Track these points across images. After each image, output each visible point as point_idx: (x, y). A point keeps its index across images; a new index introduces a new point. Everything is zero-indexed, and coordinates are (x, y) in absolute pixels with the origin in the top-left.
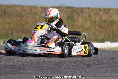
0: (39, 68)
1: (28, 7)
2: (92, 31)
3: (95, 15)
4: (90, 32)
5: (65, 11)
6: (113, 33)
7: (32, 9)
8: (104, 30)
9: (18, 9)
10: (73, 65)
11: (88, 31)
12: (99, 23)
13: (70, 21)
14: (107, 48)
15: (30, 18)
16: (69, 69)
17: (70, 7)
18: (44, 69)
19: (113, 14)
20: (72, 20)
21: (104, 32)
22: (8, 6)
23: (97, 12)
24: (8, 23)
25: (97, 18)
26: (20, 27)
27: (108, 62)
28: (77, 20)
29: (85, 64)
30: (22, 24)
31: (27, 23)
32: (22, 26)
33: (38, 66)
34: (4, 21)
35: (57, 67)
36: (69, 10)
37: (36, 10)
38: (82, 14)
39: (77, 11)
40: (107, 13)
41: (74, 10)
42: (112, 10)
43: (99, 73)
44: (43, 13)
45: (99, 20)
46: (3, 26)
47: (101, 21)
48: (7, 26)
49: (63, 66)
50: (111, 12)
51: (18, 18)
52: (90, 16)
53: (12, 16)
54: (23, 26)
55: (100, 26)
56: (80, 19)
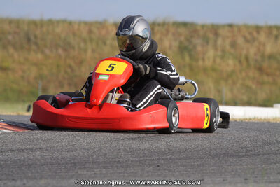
1: (82, 25)
2: (240, 82)
3: (247, 41)
4: (234, 83)
5: (174, 34)
7: (94, 29)
8: (270, 79)
9: (58, 30)
11: (230, 81)
12: (256, 60)
13: (187, 59)
15: (89, 53)
17: (185, 24)
20: (190, 56)
21: (268, 83)
22: (34, 23)
23: (251, 34)
24: (36, 64)
25: (252, 51)
26: (66, 72)
28: (204, 54)
30: (70, 67)
31: (81, 63)
32: (69, 70)
34: (26, 59)
36: (182, 30)
37: (104, 32)
38: (216, 41)
39: (201, 32)
40: (277, 37)
41: (196, 31)
45: (255, 54)
46: (24, 71)
47: (263, 56)
48: (33, 72)
51: (60, 51)
52: (233, 45)
53: (46, 46)
54: (73, 71)
55: (260, 69)
56: (211, 53)
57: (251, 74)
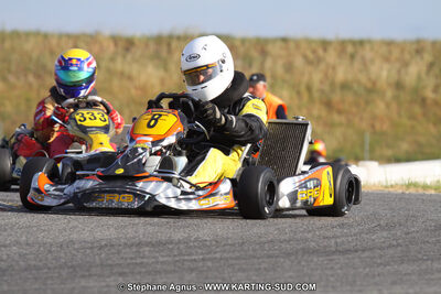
0: (144, 270)
1: (64, 39)
3: (309, 62)
6: (373, 126)
8: (342, 119)
9: (29, 46)
10: (269, 257)
12: (322, 91)
14: (374, 185)
16: (256, 270)
18: (166, 272)
19: (372, 61)
21: (340, 124)
23: (314, 52)
25: (317, 77)
27: (395, 243)
29: (315, 252)
33: (138, 261)
35: (209, 264)
37: (95, 49)
38: (263, 63)
39: (241, 50)
40: (352, 57)
42: (367, 47)
43: (376, 284)
44: (119, 59)
45: (321, 82)
47: (333, 84)
49: (232, 258)
50: (367, 53)
51: (31, 78)
52: (289, 68)
53: (9, 71)
55: (328, 105)
57: (315, 112)
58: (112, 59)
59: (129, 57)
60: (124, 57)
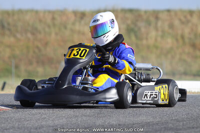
1: (47, 13)
2: (178, 56)
3: (182, 23)
4: (173, 57)
7: (56, 16)
9: (28, 17)
11: (169, 56)
12: (190, 39)
13: (133, 38)
15: (53, 35)
17: (131, 11)
20: (136, 36)
22: (7, 13)
23: (185, 17)
24: (9, 46)
25: (187, 31)
28: (147, 34)
30: (38, 47)
31: (46, 44)
32: (36, 50)
34: (1, 43)
36: (128, 15)
37: (64, 18)
38: (156, 24)
39: (145, 17)
41: (140, 16)
44: (77, 24)
45: (190, 33)
47: (196, 35)
48: (7, 53)
51: (29, 35)
52: (171, 26)
53: (17, 31)
54: (40, 50)
55: (194, 46)
56: (153, 34)
57: (187, 50)
58: (74, 24)
59: (83, 22)
60: (80, 22)
